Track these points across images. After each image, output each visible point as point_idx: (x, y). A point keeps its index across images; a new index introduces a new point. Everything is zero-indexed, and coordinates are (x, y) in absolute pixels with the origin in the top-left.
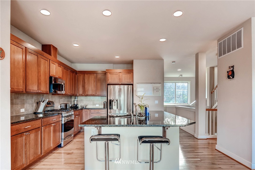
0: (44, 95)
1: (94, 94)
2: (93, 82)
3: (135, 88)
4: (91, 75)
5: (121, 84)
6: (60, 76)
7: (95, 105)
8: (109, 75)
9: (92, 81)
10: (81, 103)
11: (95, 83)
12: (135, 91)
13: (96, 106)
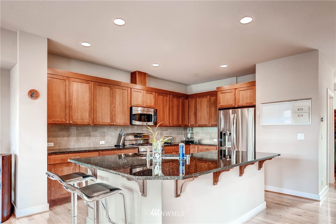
0: (134, 127)
1: (207, 124)
2: (205, 108)
3: (258, 112)
4: (204, 98)
5: (237, 106)
6: (151, 104)
7: (213, 139)
8: (220, 96)
9: (205, 106)
10: (196, 136)
11: (208, 108)
12: (258, 116)
13: (214, 141)
